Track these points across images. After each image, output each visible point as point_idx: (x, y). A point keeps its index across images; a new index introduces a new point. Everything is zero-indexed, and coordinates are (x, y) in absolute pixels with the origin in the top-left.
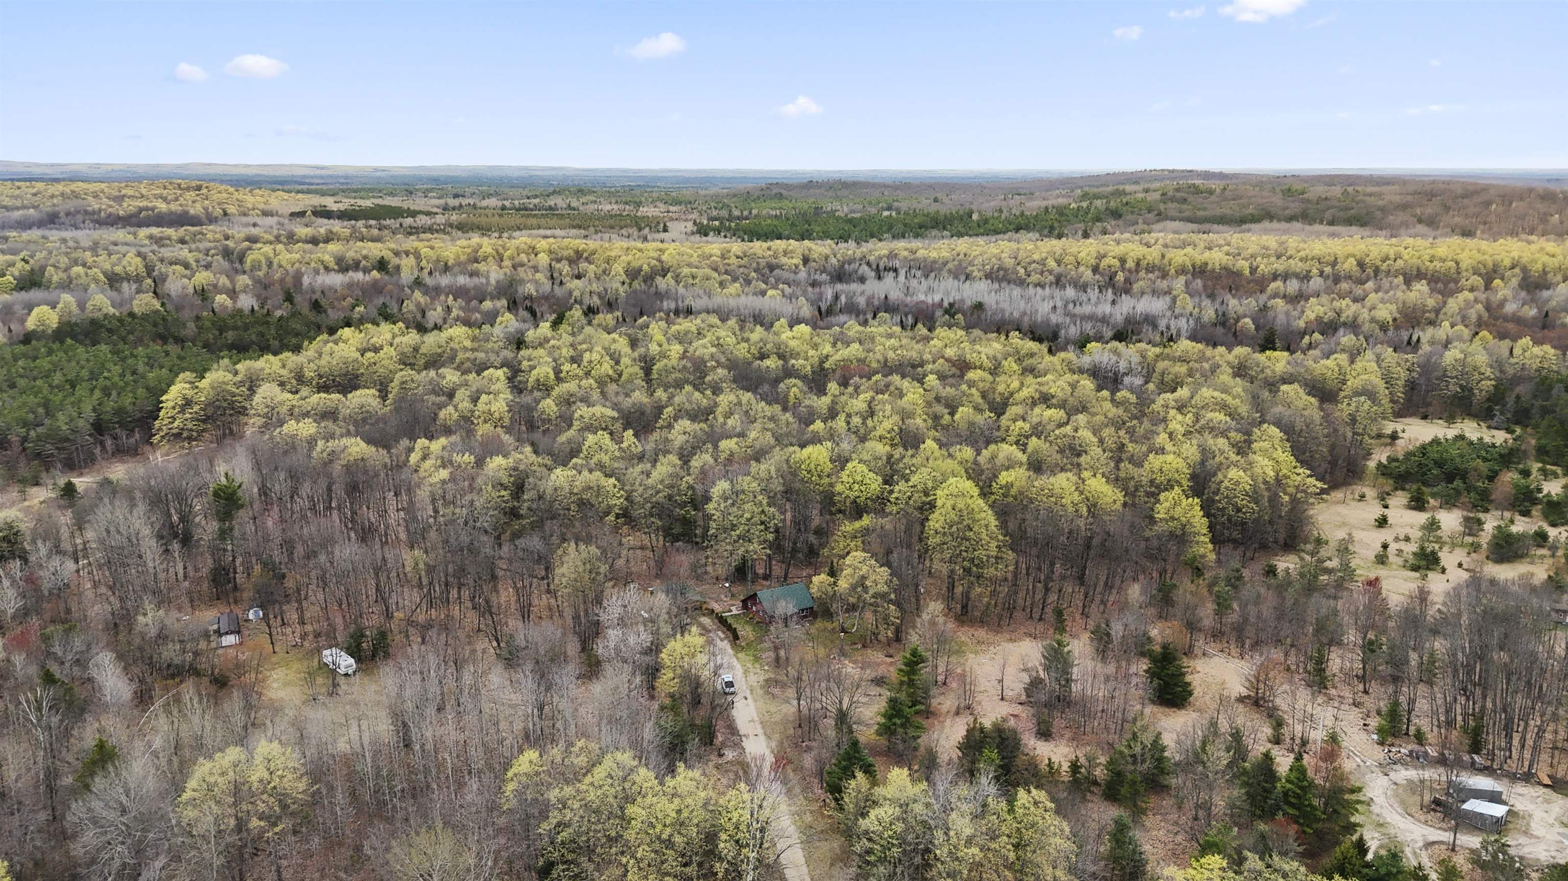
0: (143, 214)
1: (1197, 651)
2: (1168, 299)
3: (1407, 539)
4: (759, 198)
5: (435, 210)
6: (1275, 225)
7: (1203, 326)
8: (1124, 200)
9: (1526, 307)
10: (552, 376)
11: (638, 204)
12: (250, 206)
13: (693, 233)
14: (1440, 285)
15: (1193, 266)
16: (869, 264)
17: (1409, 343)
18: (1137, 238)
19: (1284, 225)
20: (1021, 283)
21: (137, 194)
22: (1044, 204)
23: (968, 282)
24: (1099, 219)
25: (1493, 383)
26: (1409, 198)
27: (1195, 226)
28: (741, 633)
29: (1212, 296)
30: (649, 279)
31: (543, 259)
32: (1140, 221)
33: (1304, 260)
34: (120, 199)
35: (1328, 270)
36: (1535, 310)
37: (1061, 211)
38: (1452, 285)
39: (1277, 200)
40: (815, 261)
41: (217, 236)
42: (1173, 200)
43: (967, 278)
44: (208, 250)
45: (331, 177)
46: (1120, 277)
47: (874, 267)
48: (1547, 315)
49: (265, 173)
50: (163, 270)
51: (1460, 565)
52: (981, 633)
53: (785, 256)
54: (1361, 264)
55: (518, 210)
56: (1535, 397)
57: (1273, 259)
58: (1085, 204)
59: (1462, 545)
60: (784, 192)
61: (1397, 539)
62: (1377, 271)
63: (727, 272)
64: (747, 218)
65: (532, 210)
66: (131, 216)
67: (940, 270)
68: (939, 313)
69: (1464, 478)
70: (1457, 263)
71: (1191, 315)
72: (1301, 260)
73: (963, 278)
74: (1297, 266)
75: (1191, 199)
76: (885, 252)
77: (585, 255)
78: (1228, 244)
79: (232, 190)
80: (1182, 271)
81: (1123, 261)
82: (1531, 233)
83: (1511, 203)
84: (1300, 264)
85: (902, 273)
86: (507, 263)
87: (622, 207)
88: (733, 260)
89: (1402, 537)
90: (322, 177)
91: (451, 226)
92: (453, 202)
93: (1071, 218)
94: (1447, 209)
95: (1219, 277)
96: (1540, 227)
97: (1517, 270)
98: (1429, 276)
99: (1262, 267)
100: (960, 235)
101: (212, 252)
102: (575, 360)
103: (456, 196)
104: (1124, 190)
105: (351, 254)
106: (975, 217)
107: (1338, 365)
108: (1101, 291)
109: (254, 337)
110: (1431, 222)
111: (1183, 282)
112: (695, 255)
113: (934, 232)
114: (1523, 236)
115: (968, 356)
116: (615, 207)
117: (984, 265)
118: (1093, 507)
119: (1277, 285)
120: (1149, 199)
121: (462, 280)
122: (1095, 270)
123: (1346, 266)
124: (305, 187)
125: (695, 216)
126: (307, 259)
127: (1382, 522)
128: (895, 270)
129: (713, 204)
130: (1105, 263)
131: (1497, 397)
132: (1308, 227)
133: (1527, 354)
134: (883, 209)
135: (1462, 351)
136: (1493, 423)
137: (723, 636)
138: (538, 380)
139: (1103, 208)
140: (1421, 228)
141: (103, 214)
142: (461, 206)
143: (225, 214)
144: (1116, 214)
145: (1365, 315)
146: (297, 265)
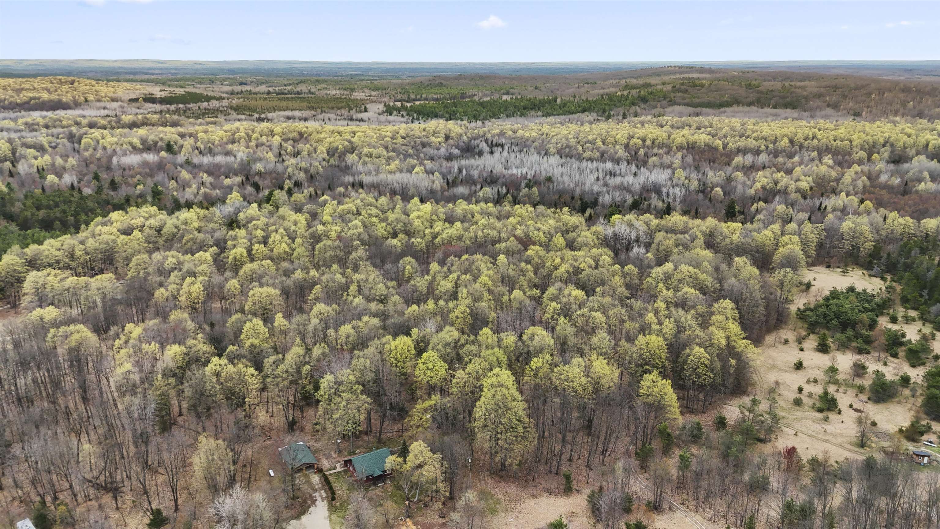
0: (33, 102)
1: (665, 506)
2: (670, 171)
3: (815, 381)
4: (428, 86)
5: (224, 95)
6: (741, 108)
7: (690, 192)
8: (650, 90)
9: (893, 178)
10: (245, 254)
11: (353, 90)
12: (103, 95)
13: (383, 112)
14: (840, 157)
15: (688, 143)
16: (486, 141)
17: (819, 209)
18: (655, 120)
19: (746, 109)
20: (580, 158)
21: (31, 88)
22: (601, 91)
23: (545, 158)
24: (633, 104)
25: (873, 243)
26: (822, 90)
27: (691, 110)
28: (339, 492)
29: (697, 168)
30: (342, 155)
31: (277, 140)
32: (659, 106)
33: (756, 139)
34: (19, 91)
35: (771, 146)
36: (899, 180)
37: (611, 97)
38: (847, 157)
39: (742, 92)
40: (452, 139)
41: (70, 122)
42: (679, 91)
43: (546, 154)
44: (58, 134)
45: (167, 69)
46: (642, 152)
47: (490, 143)
48: (906, 184)
49: (125, 66)
50: (23, 152)
51: (851, 406)
52: (512, 489)
53: (433, 135)
54: (791, 141)
55: (278, 94)
56: (900, 255)
57: (737, 138)
58: (625, 93)
59: (853, 386)
60: (444, 82)
61: (808, 382)
62: (801, 147)
63: (393, 151)
64: (419, 100)
65: (286, 94)
66: (25, 103)
67: (529, 147)
68: (523, 185)
69: (854, 327)
70: (851, 142)
71: (683, 185)
72: (755, 139)
73: (543, 153)
74: (751, 143)
75: (690, 90)
76: (497, 131)
77: (305, 135)
78: (711, 127)
79: (94, 83)
80: (680, 148)
81: (644, 140)
82: (896, 114)
83: (884, 94)
84: (754, 142)
85: (506, 148)
86: (253, 143)
87: (342, 92)
88: (400, 140)
89: (812, 380)
90: (161, 69)
91: (231, 108)
92: (238, 88)
93: (617, 102)
94: (845, 97)
95: (703, 152)
96: (901, 110)
97: (888, 148)
98: (833, 150)
99: (730, 144)
100: (547, 115)
101: (61, 136)
102: (265, 241)
103: (241, 84)
104: (650, 83)
105: (152, 137)
106: (559, 101)
107: (773, 232)
108: (628, 163)
109: (58, 215)
110: (835, 106)
111: (680, 157)
112: (375, 136)
113: (532, 113)
114: (891, 118)
115: (531, 234)
116: (338, 92)
117: (557, 144)
118: (597, 387)
119: (738, 160)
120: (665, 89)
121: (220, 159)
122: (627, 146)
123: (783, 143)
124: (147, 77)
125: (386, 99)
126: (121, 142)
127: (799, 366)
128: (502, 146)
129: (399, 90)
130: (633, 141)
131: (875, 254)
132: (761, 110)
133: (895, 223)
134: (504, 94)
135: (853, 222)
136: (872, 273)
137: (324, 495)
138: (235, 258)
139: (636, 96)
140: (829, 111)
141: (6, 102)
142: (242, 91)
143: (86, 101)
144: (644, 100)
145: (793, 187)
146: (114, 147)
